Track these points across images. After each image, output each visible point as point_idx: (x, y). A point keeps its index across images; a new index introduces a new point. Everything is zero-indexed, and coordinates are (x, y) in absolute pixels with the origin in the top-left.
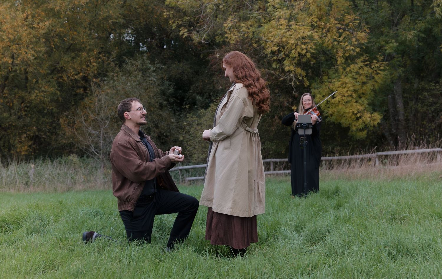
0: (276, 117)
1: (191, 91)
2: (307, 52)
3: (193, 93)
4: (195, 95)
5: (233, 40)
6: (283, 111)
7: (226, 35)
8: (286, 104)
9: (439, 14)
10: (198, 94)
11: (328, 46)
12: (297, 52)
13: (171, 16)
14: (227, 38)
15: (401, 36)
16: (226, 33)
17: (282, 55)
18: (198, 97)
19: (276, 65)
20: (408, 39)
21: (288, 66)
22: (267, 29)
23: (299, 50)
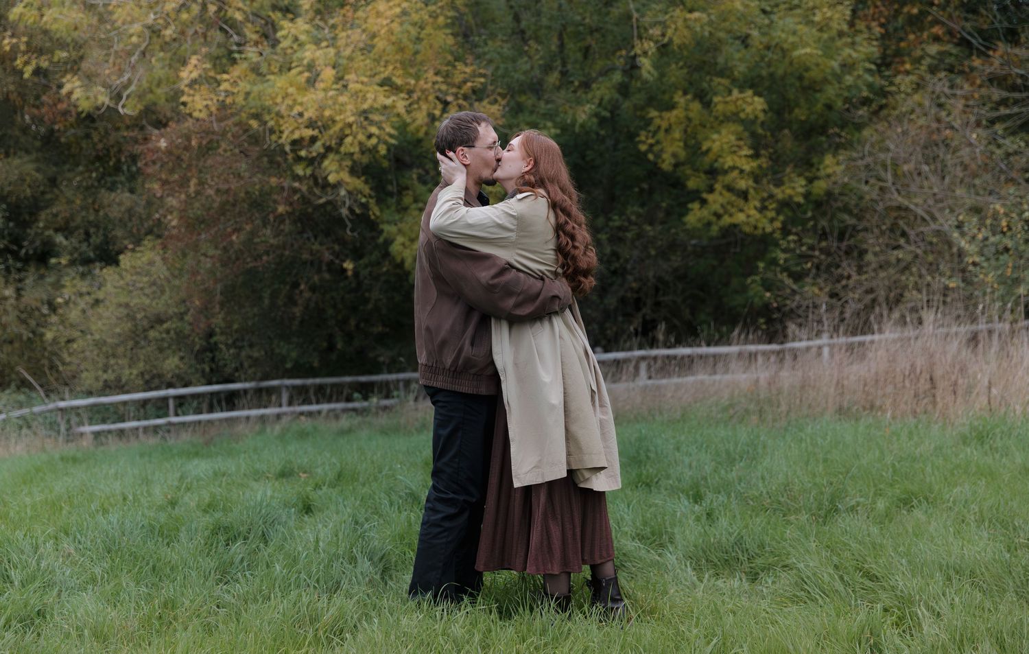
0: (302, 287)
1: (41, 225)
2: (378, 143)
3: (46, 228)
4: (50, 232)
5: (200, 111)
6: (319, 271)
7: (184, 99)
8: (327, 256)
9: (649, 72)
10: (57, 230)
11: (418, 130)
12: (356, 142)
13: (23, 47)
14: (184, 104)
15: (562, 115)
16: (183, 93)
17: (318, 147)
18: (59, 239)
19: (304, 169)
20: (580, 121)
21: (333, 170)
22: (282, 88)
23: (361, 137)
